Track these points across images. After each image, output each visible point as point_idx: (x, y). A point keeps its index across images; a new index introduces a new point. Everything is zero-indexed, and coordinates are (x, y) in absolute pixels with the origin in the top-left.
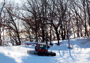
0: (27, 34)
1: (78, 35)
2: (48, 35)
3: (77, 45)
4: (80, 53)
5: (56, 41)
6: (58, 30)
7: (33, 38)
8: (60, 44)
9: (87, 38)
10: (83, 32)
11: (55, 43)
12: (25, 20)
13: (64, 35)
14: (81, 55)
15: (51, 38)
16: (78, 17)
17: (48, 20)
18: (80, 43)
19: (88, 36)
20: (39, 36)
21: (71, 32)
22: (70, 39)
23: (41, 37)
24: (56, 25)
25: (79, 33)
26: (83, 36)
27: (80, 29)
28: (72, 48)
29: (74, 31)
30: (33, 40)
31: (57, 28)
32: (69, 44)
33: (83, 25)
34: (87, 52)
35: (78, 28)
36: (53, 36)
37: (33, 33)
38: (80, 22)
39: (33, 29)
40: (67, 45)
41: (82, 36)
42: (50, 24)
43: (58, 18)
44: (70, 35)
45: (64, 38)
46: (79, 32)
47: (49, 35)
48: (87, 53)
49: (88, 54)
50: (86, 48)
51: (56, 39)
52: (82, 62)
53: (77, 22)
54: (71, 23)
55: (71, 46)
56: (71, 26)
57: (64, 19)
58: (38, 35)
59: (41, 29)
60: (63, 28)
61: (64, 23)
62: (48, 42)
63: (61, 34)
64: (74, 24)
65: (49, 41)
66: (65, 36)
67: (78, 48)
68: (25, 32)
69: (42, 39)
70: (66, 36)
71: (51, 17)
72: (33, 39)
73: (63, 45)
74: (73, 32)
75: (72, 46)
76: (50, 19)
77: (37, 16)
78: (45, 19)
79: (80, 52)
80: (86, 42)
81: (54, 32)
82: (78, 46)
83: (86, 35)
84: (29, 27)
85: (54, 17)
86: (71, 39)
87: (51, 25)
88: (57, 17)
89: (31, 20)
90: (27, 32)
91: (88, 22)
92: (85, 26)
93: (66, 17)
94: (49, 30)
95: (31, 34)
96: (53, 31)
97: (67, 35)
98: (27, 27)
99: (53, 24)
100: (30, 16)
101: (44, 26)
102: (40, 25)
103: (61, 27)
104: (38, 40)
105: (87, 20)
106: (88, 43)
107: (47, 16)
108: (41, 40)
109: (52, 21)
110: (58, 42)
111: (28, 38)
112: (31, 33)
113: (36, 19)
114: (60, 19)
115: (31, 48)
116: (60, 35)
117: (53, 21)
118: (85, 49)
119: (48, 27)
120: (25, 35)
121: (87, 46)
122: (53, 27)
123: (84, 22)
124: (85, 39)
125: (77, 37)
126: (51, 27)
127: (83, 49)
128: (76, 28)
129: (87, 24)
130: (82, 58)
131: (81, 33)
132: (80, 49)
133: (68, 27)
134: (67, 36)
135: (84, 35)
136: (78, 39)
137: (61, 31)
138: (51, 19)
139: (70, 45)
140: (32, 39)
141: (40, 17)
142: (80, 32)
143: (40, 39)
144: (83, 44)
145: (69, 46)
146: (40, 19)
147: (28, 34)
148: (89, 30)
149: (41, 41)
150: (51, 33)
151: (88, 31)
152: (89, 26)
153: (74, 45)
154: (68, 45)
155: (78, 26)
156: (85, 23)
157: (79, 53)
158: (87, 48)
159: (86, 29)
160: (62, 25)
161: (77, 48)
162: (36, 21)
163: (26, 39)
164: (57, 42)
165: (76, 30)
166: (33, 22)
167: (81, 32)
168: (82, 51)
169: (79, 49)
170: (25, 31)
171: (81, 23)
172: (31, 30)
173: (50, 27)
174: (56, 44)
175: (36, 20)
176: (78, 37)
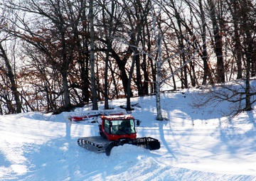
0: (38, 80)
1: (182, 83)
2: (98, 81)
3: (180, 112)
4: (191, 134)
5: (120, 100)
6: (126, 66)
7: (57, 91)
8: (133, 109)
9: (208, 90)
10: (198, 72)
11: (120, 105)
12: (31, 39)
13: (143, 81)
14: (193, 139)
15: (106, 90)
16: (183, 28)
17: (99, 39)
18: (190, 105)
19: (212, 83)
20: (73, 86)
21: (162, 74)
22: (162, 95)
23: (77, 90)
24: (121, 53)
25: (186, 76)
26: (196, 86)
27: (188, 65)
28: (166, 120)
29: (172, 71)
30: (55, 99)
31: (125, 61)
32: (158, 109)
33: (198, 51)
34: (208, 130)
35: (185, 62)
36: (112, 86)
37: (54, 76)
38: (190, 44)
39: (55, 65)
40: (153, 110)
41: (194, 85)
42: (103, 50)
43: (125, 34)
44: (161, 83)
45: (143, 92)
46: (186, 72)
47: (102, 81)
48: (211, 132)
49: (212, 135)
50: (206, 119)
51: (122, 93)
52: (196, 158)
53: (181, 46)
54: (163, 46)
55: (164, 114)
56: (163, 57)
57: (144, 36)
58: (69, 84)
59: (77, 66)
60: (141, 61)
61: (144, 49)
62: (99, 104)
63: (134, 79)
64: (172, 49)
65: (100, 100)
66: (146, 84)
67: (184, 118)
68: (33, 74)
69: (80, 94)
70: (149, 86)
71: (105, 30)
72: (56, 96)
73: (142, 110)
74: (169, 73)
75: (166, 114)
76: (104, 35)
77: (65, 29)
78: (90, 36)
79: (188, 130)
80: (208, 101)
81: (115, 75)
82: (185, 114)
83: (208, 81)
84: (43, 61)
85: (115, 30)
86: (163, 92)
87: (108, 55)
88: (123, 31)
89: (48, 40)
90: (38, 76)
91: (212, 44)
92: (205, 56)
93: (148, 30)
94: (101, 69)
95: (50, 82)
96: (111, 69)
97: (152, 81)
98: (38, 62)
99: (113, 51)
100: (46, 29)
101: (86, 57)
102: (76, 54)
103: (136, 59)
104: (69, 97)
105: (208, 38)
106: (213, 105)
107: (95, 27)
108: (79, 97)
109: (108, 42)
110: (128, 102)
111: (42, 91)
112: (48, 77)
113: (63, 38)
114: (133, 37)
115: (52, 120)
116: (133, 83)
117: (113, 42)
118: (204, 121)
119: (97, 60)
120: (32, 84)
121: (211, 112)
122: (112, 59)
123: (201, 44)
124: (202, 94)
125: (181, 86)
126: (106, 60)
127: (198, 122)
128: (177, 61)
129: (208, 50)
130: (194, 146)
131: (191, 76)
132: (190, 122)
133: (156, 59)
134: (151, 84)
135: (202, 80)
136: (183, 93)
137: (135, 72)
138: (106, 37)
139: (162, 110)
140: (53, 95)
141: (75, 31)
142: (190, 74)
143: (77, 94)
144: (198, 106)
145: (159, 113)
146: (74, 37)
147: (41, 81)
148: (214, 68)
149: (77, 99)
150: (106, 75)
151: (213, 70)
152: (214, 54)
153: (172, 110)
154: (155, 111)
155: (183, 55)
156: (205, 46)
157: (188, 133)
158: (210, 118)
159: (205, 63)
160: (138, 52)
161: (180, 120)
162: (63, 43)
163: (37, 93)
164: (123, 101)
165: (179, 66)
166: (54, 46)
167: (192, 72)
168: (195, 127)
169: (188, 123)
170: (32, 71)
171: (193, 46)
172: (50, 70)
173: (103, 58)
174: (121, 107)
175: (63, 40)
176: (182, 88)
